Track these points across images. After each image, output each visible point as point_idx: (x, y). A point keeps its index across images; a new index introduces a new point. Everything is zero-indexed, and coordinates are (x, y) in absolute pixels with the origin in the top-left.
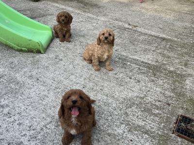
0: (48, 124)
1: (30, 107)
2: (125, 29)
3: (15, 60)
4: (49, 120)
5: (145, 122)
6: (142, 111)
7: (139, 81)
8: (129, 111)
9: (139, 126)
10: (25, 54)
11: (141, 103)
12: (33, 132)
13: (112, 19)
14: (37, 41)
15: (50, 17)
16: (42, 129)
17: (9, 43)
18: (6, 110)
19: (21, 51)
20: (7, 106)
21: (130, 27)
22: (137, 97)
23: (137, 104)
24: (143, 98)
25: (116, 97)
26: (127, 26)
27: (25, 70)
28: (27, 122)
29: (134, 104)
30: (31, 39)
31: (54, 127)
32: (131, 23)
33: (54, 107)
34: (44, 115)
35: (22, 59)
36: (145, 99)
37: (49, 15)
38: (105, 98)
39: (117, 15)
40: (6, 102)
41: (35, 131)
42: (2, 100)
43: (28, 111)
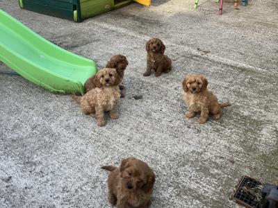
0: (84, 185)
1: (65, 165)
2: (192, 56)
3: (51, 106)
4: (85, 180)
5: (198, 185)
6: (197, 171)
7: (199, 131)
8: (181, 170)
9: (190, 190)
10: (63, 98)
11: (197, 160)
12: (66, 194)
13: (176, 43)
14: (76, 81)
16: (76, 191)
18: (38, 169)
19: (57, 93)
20: (40, 163)
21: (200, 54)
22: (193, 152)
23: (192, 162)
24: (201, 154)
25: (167, 152)
26: (195, 52)
27: (62, 118)
28: (61, 182)
29: (188, 161)
30: (70, 79)
31: (90, 189)
32: (201, 48)
33: (92, 165)
34: (80, 175)
35: (59, 103)
36: (203, 155)
37: (95, 41)
38: (154, 153)
39: (184, 36)
40: (39, 158)
41: (69, 193)
42: (35, 156)
43: (62, 169)
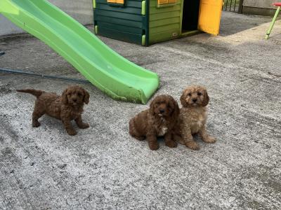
0: (136, 181)
1: (119, 161)
2: (261, 79)
3: (112, 110)
4: (138, 177)
5: (266, 199)
6: (265, 185)
7: (268, 147)
8: (245, 182)
9: (255, 202)
10: (124, 104)
11: (265, 174)
12: (117, 187)
13: (245, 66)
14: (138, 89)
15: (159, 64)
16: (128, 186)
17: (108, 90)
18: (93, 161)
19: (119, 100)
20: (95, 156)
21: (270, 77)
22: (261, 166)
23: (259, 175)
24: (271, 169)
25: (229, 162)
26: (265, 75)
27: (120, 121)
28: (113, 175)
29: (254, 174)
30: (133, 86)
31: (141, 186)
32: (272, 72)
33: (146, 164)
34: (132, 171)
35: (119, 108)
36: (272, 171)
37: (159, 61)
38: (214, 161)
39: (253, 62)
40: (94, 152)
41: (119, 187)
42: (91, 150)
43: (115, 164)
